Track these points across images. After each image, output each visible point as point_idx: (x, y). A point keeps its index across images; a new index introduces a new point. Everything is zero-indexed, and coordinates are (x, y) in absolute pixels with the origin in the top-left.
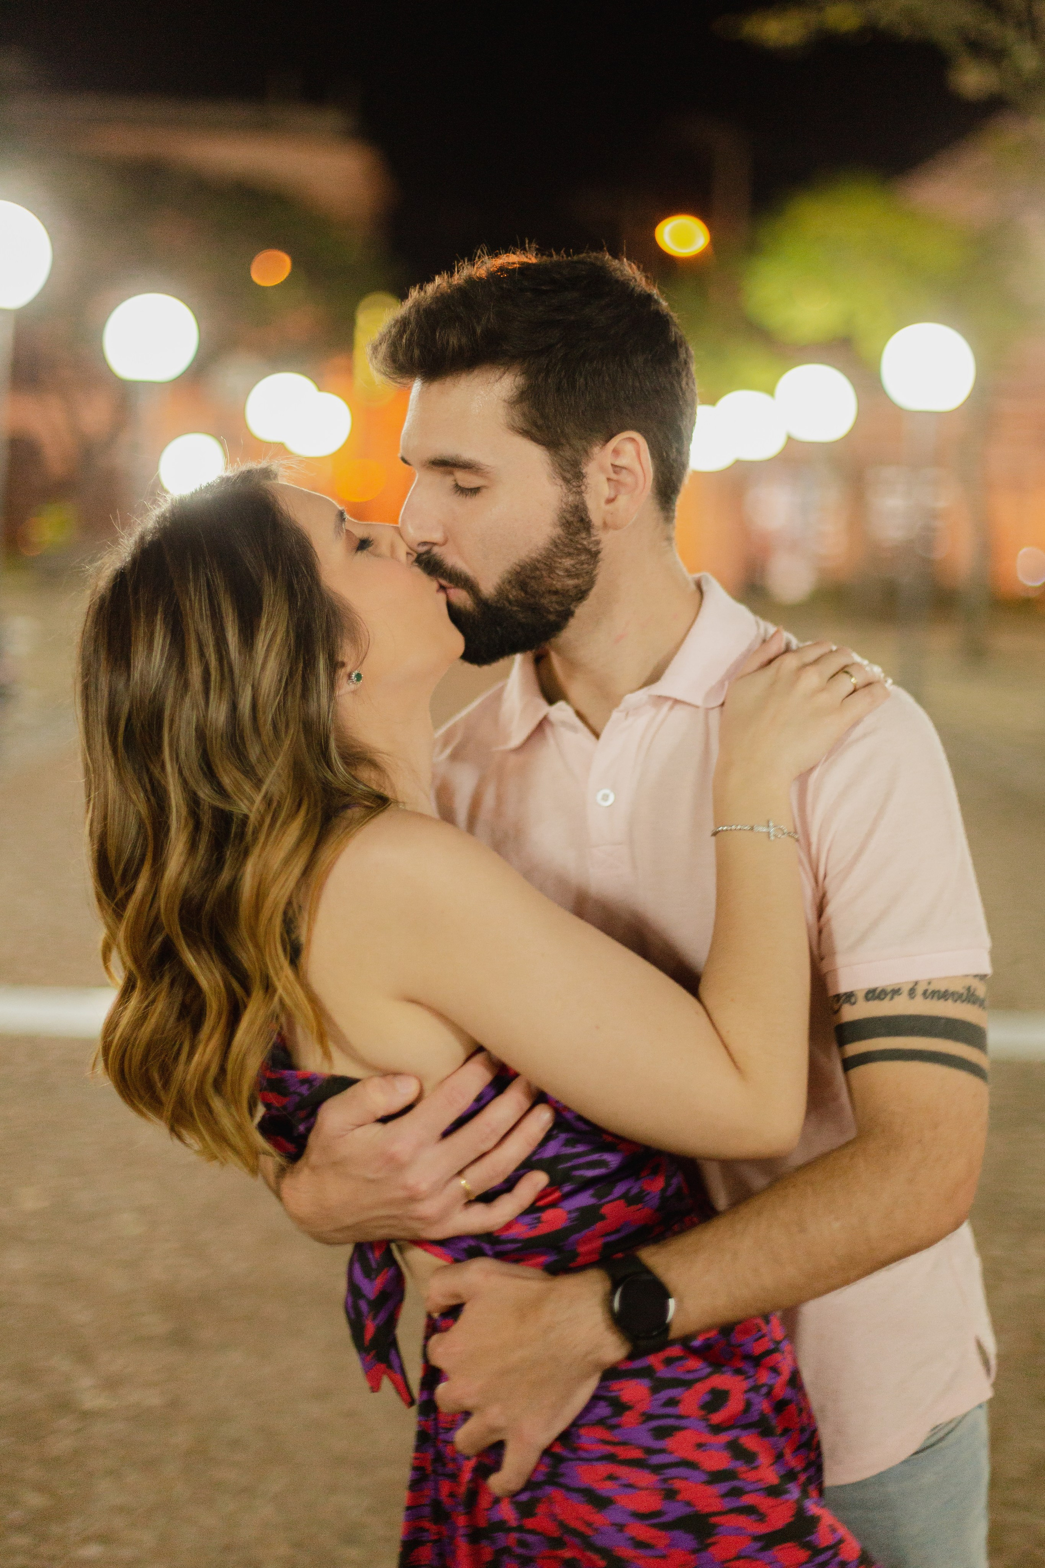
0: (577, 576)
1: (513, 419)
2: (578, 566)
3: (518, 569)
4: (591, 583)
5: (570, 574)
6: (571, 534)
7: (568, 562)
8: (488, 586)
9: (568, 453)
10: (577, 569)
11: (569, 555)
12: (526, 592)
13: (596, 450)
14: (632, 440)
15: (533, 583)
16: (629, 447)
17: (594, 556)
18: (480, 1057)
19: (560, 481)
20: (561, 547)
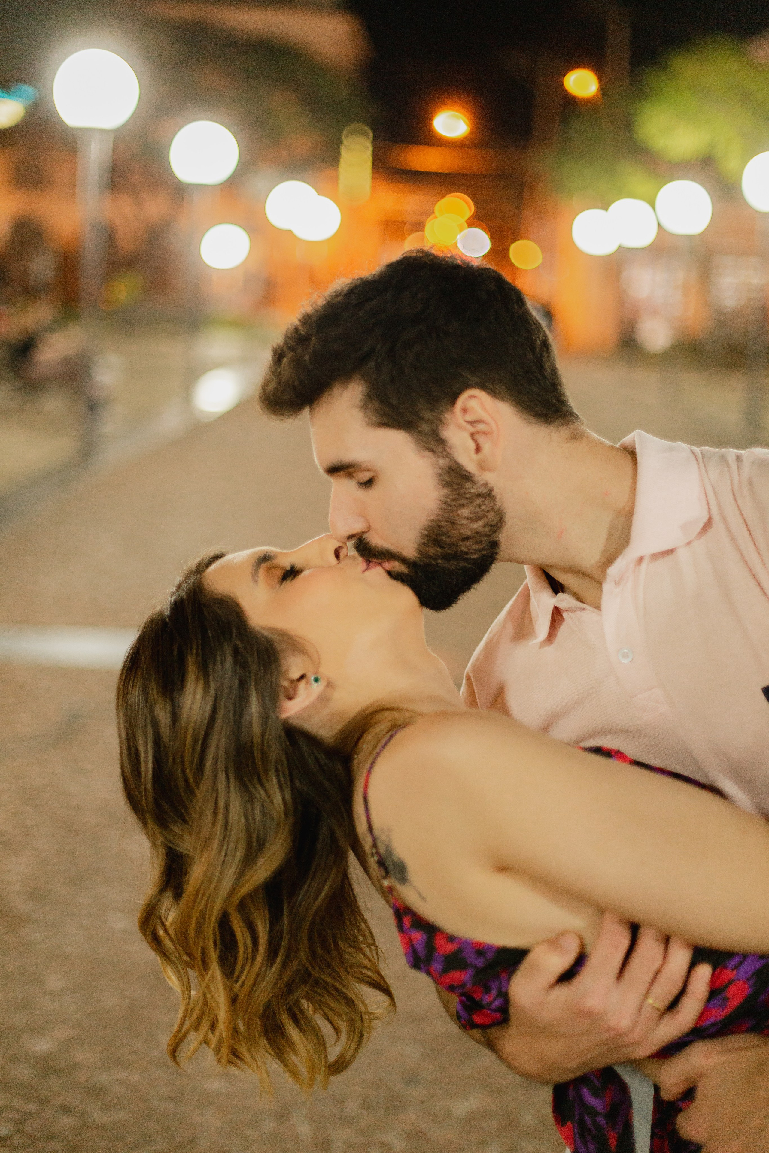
0: (479, 518)
1: (369, 418)
2: (477, 510)
3: (425, 532)
4: (500, 515)
5: (471, 520)
6: (456, 489)
7: (465, 512)
8: (410, 551)
9: (425, 427)
10: (478, 513)
11: (463, 506)
12: (441, 547)
13: (447, 416)
14: (472, 397)
15: (444, 538)
16: (473, 404)
17: (488, 495)
18: (607, 917)
19: (427, 453)
20: (453, 503)
